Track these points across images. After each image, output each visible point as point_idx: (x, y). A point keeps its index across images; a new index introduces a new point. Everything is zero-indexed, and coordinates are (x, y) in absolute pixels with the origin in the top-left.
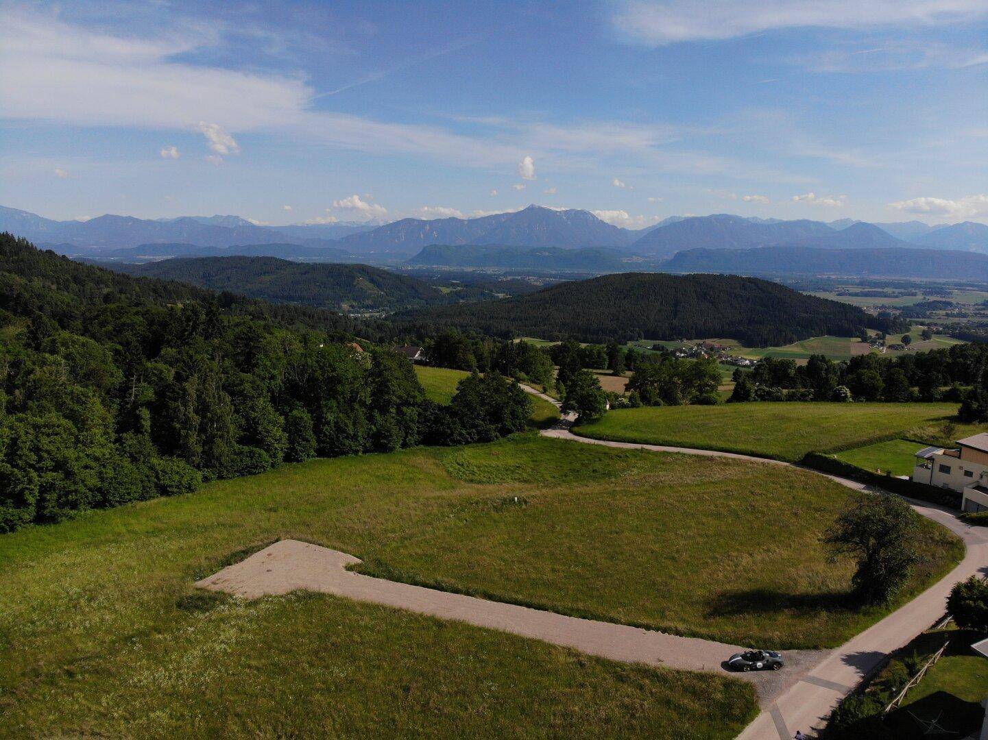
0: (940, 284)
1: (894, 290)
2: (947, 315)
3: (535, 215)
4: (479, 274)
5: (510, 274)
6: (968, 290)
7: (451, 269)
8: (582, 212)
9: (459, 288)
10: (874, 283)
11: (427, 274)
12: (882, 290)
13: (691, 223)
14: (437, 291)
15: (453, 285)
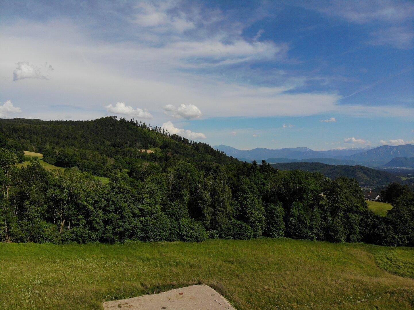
9: (411, 178)
11: (394, 171)
14: (400, 179)
15: (408, 176)
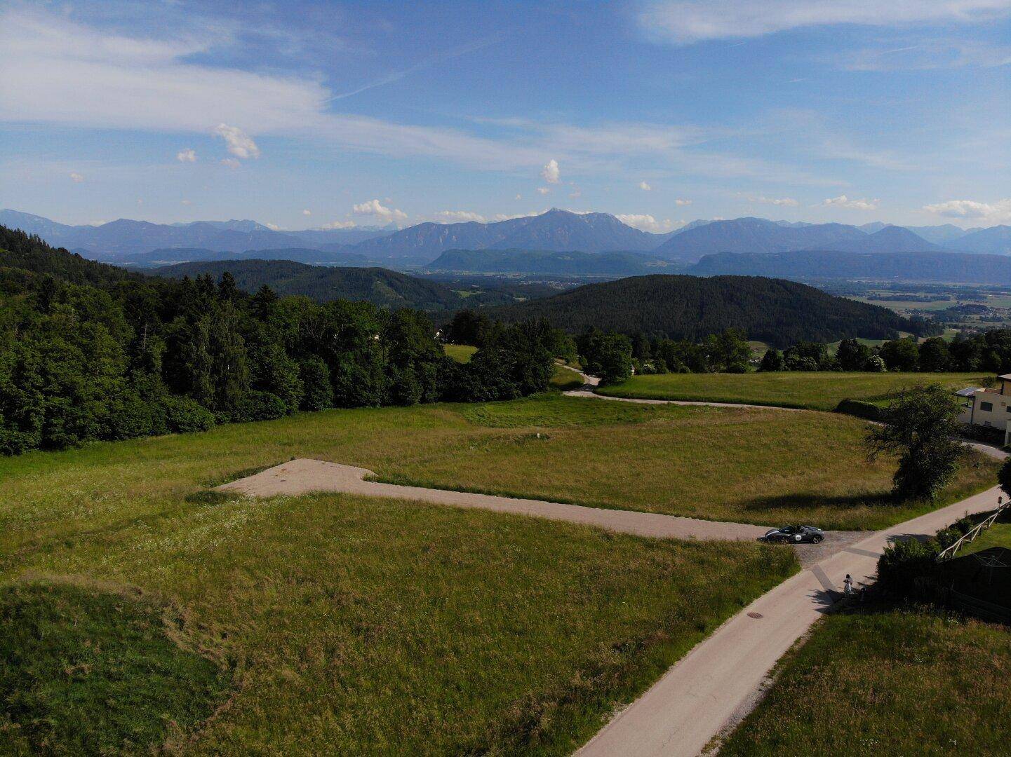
0: (973, 288)
1: (928, 294)
2: (981, 319)
3: (557, 219)
4: (500, 279)
5: (531, 278)
6: (1003, 294)
7: (471, 274)
8: (604, 215)
9: (478, 292)
10: (906, 288)
11: (445, 278)
12: (912, 294)
13: (716, 226)
14: (456, 295)
15: (473, 289)
